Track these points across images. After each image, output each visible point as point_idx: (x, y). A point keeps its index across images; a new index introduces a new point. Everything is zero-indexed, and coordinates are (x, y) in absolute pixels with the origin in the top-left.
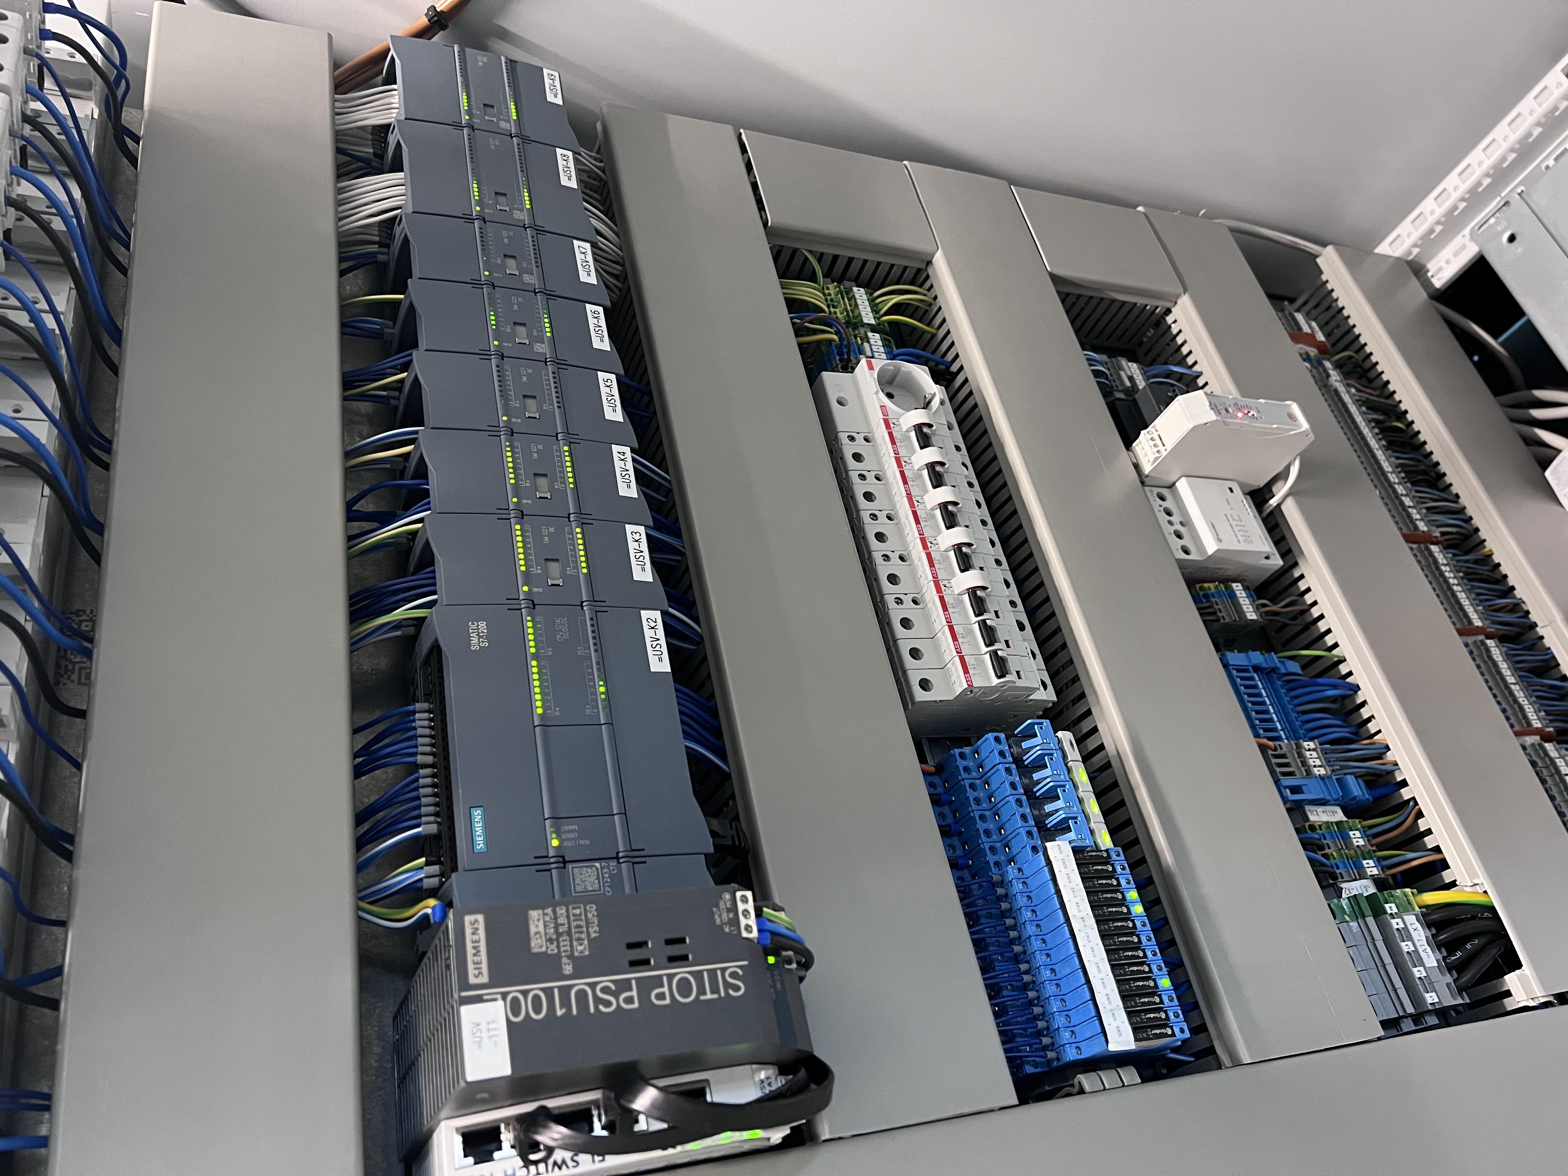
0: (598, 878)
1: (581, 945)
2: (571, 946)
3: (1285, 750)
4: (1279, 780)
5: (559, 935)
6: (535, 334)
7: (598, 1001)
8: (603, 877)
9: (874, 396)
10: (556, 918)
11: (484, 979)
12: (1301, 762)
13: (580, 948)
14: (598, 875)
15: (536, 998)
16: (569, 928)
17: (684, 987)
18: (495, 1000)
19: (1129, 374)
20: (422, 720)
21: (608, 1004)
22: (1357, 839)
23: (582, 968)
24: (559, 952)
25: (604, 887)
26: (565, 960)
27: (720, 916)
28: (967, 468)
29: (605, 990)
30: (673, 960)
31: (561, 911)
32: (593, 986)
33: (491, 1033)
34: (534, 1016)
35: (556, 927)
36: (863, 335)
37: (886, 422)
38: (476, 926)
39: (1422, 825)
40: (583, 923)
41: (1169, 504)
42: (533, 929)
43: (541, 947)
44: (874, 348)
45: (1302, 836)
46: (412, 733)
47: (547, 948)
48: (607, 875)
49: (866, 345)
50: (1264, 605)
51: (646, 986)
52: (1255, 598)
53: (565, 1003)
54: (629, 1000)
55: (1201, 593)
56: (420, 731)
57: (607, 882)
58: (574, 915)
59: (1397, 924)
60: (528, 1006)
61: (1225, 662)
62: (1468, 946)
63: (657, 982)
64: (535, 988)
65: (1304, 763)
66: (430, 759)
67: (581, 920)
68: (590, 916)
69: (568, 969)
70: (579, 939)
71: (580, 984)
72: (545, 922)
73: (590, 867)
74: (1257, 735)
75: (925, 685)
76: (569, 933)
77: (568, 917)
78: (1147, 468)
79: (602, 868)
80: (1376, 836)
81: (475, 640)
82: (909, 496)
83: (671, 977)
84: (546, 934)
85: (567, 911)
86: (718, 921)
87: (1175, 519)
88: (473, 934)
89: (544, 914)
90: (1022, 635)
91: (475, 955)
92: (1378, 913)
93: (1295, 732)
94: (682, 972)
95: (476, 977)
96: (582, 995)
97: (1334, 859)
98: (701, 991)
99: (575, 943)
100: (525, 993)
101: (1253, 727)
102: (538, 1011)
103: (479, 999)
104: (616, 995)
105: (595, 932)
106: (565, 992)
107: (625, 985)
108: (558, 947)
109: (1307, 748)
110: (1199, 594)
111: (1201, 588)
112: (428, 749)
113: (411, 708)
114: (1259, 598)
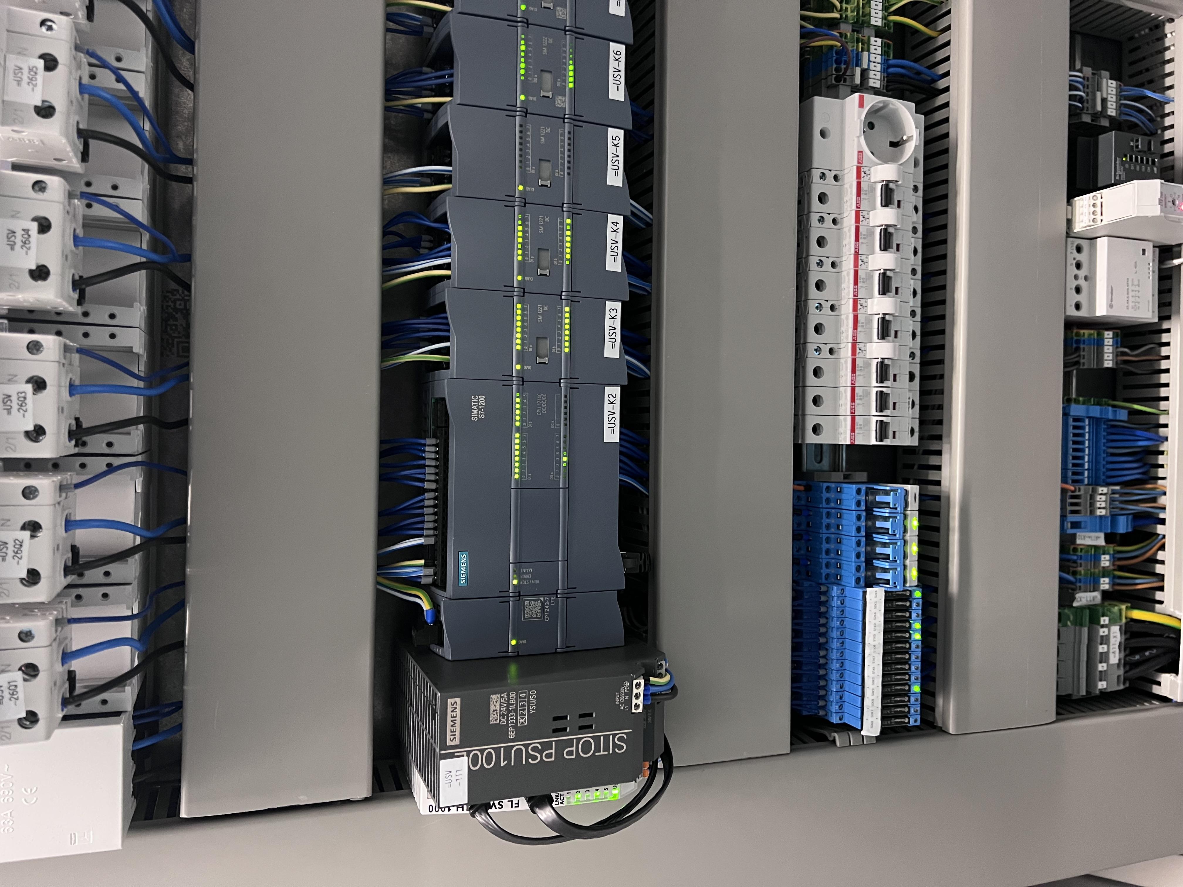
0: (541, 609)
1: (522, 718)
2: (516, 719)
3: (1082, 492)
4: (1066, 516)
5: (509, 711)
6: (559, 84)
7: (529, 756)
8: (545, 608)
9: (856, 139)
10: (509, 700)
11: (457, 742)
12: (1090, 503)
13: (522, 721)
14: (542, 606)
15: (490, 754)
16: (517, 707)
17: (586, 747)
18: (463, 756)
19: (1105, 96)
20: (430, 451)
21: (535, 758)
22: (1105, 561)
23: (522, 734)
24: (508, 723)
25: (545, 615)
26: (511, 729)
27: (619, 698)
28: (917, 212)
29: (534, 749)
30: (584, 728)
31: (513, 695)
32: (526, 746)
33: (458, 777)
34: (486, 766)
35: (508, 707)
36: (866, 39)
37: (859, 169)
38: (455, 706)
39: (1160, 556)
40: (526, 704)
41: (1082, 257)
42: (492, 708)
43: (496, 720)
44: (872, 59)
45: (1065, 556)
46: (422, 462)
47: (500, 720)
48: (547, 607)
49: (865, 54)
50: (1124, 354)
51: (561, 746)
52: (1119, 345)
53: (507, 757)
54: (549, 756)
55: (1075, 338)
56: (428, 463)
57: (547, 612)
58: (521, 698)
59: (1103, 632)
60: (482, 760)
61: (1067, 411)
62: (1147, 653)
63: (570, 743)
64: (489, 748)
65: (1092, 504)
66: (433, 486)
67: (525, 701)
68: (531, 698)
69: (512, 735)
70: (522, 714)
71: (518, 745)
72: (500, 702)
73: (537, 600)
74: (1064, 480)
75: (816, 429)
76: (516, 710)
77: (516, 699)
78: (1078, 227)
79: (545, 601)
80: (1120, 559)
81: (475, 412)
82: (857, 254)
83: (579, 740)
84: (501, 711)
85: (517, 695)
86: (617, 702)
87: (1082, 273)
88: (452, 711)
89: (501, 697)
90: (910, 386)
91: (452, 726)
92: (1094, 621)
93: (1097, 478)
94: (586, 737)
95: (452, 741)
96: (519, 752)
97: (1081, 575)
98: (597, 749)
99: (519, 717)
100: (482, 751)
101: (1064, 469)
102: (489, 763)
103: (452, 756)
104: (541, 752)
105: (533, 710)
106: (508, 750)
107: (547, 746)
108: (507, 720)
109: (1100, 492)
110: (1072, 338)
111: (1078, 334)
112: (433, 478)
113: (423, 441)
114: (1122, 346)
